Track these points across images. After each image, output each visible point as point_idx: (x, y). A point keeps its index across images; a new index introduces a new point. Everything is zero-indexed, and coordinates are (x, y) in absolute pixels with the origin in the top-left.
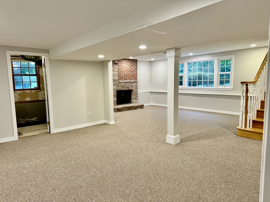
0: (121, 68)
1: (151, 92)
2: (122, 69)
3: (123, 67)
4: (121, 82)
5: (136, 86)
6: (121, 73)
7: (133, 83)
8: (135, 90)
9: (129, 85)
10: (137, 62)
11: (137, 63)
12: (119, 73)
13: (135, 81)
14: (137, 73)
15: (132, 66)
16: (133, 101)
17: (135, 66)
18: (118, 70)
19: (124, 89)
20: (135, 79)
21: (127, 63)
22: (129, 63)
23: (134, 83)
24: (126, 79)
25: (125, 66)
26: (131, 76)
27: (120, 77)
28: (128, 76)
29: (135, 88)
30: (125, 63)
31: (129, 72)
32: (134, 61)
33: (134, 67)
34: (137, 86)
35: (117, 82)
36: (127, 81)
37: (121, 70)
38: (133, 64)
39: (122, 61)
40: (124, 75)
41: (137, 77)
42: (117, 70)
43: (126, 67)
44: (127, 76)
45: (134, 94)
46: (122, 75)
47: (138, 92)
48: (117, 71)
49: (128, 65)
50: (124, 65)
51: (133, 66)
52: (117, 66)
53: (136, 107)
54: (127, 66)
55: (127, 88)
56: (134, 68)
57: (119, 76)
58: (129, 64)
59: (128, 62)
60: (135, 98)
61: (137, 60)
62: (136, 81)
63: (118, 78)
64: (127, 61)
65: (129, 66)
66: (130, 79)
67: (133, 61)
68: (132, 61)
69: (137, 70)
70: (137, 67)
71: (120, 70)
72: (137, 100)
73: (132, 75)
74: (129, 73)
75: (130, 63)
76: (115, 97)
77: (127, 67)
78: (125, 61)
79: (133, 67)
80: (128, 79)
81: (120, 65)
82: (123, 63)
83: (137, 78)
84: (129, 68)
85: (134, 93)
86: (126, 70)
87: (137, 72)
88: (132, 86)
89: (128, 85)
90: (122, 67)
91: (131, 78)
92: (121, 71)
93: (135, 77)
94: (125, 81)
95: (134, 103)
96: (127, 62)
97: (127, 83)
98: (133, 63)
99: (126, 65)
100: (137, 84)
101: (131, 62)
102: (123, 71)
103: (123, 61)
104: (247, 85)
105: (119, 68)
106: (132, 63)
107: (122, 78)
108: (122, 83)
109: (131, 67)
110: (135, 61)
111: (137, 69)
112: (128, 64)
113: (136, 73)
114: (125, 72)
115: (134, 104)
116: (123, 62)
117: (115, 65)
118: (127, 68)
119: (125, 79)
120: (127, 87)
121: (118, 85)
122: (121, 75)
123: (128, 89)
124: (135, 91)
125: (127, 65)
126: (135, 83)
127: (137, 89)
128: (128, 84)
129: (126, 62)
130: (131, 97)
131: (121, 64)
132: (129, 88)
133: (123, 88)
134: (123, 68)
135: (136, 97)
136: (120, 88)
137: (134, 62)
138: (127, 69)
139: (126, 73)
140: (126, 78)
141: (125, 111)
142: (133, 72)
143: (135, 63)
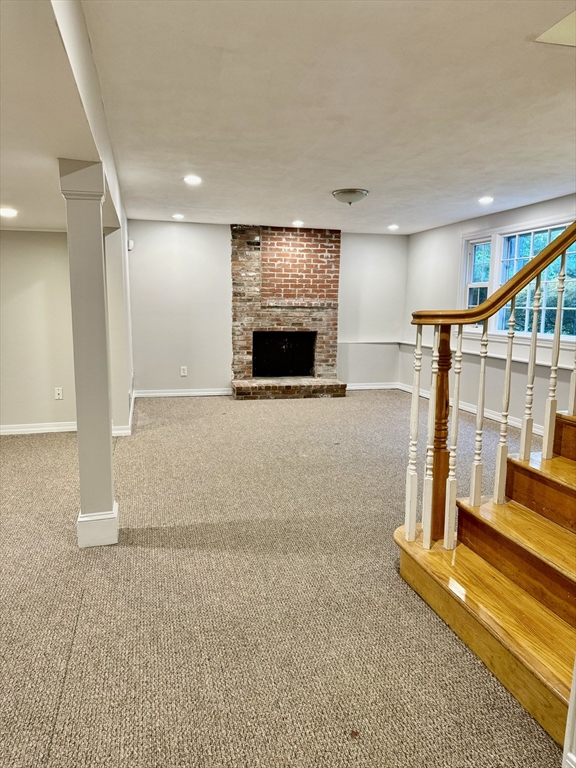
0: (276, 260)
1: (399, 344)
2: (279, 262)
3: (284, 255)
4: (272, 304)
5: (332, 320)
6: (273, 275)
7: (320, 308)
8: (326, 334)
9: (303, 314)
10: (339, 237)
11: (339, 242)
12: (265, 275)
13: (329, 305)
14: (338, 277)
15: (316, 251)
16: (319, 369)
17: (329, 251)
18: (263, 265)
19: (281, 328)
20: (328, 296)
21: (298, 242)
22: (305, 244)
23: (323, 308)
24: (293, 296)
25: (290, 253)
26: (314, 286)
27: (269, 290)
28: (301, 286)
29: (328, 325)
30: (290, 243)
31: (304, 272)
32: (327, 234)
33: (326, 254)
34: (336, 320)
35: (258, 304)
36: (294, 302)
37: (273, 265)
38: (322, 246)
39: (279, 234)
40: (286, 281)
41: (337, 291)
42: (257, 264)
43: (293, 255)
44: (296, 286)
45: (321, 347)
46: (276, 281)
47: (339, 341)
48: (257, 270)
49: (302, 249)
50: (287, 248)
51: (324, 251)
52: (257, 254)
53: (315, 391)
54: (298, 253)
55: (293, 324)
56: (325, 260)
57: (263, 285)
58: (307, 246)
59: (301, 240)
60: (327, 361)
61: (339, 231)
62: (333, 302)
63: (262, 291)
64: (297, 235)
65: (305, 254)
66: (307, 296)
67: (324, 236)
68: (319, 235)
69: (338, 267)
70: (339, 257)
71: (269, 265)
72: (333, 365)
73: (318, 281)
74: (304, 274)
75: (310, 241)
76: (248, 353)
77: (299, 256)
78: (291, 237)
79: (322, 257)
80: (299, 296)
81: (271, 249)
82: (284, 240)
83: (339, 294)
84: (305, 258)
85: (324, 343)
86: (294, 266)
87: (338, 272)
88: (314, 319)
89: (298, 315)
90: (278, 255)
91: (311, 293)
92: (272, 270)
93: (328, 291)
94: (287, 301)
95: (319, 376)
96: (299, 238)
97: (294, 308)
98: (321, 241)
99: (292, 249)
100: (336, 314)
101: (313, 239)
102: (280, 270)
103: (283, 234)
104: (446, 329)
105: (266, 260)
106: (316, 241)
107: (275, 293)
108: (275, 310)
109: (313, 256)
110: (333, 236)
111: (338, 262)
112: (303, 246)
113: (332, 275)
114: (291, 271)
115: (319, 379)
116: (281, 239)
117: (251, 250)
118: (298, 259)
119: (286, 296)
120: (295, 321)
121: (259, 315)
122: (271, 281)
123: (296, 329)
124: (324, 337)
125: (298, 249)
126: (330, 310)
127: (336, 329)
128: (297, 313)
129: (295, 240)
130: (313, 356)
131: (276, 246)
132: (301, 324)
133: (278, 324)
134: (281, 260)
135: (331, 356)
136: (266, 325)
137: (327, 240)
138: (298, 263)
139: (293, 276)
140: (290, 291)
141: (269, 398)
142: (324, 272)
143: (331, 242)
